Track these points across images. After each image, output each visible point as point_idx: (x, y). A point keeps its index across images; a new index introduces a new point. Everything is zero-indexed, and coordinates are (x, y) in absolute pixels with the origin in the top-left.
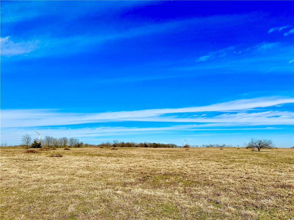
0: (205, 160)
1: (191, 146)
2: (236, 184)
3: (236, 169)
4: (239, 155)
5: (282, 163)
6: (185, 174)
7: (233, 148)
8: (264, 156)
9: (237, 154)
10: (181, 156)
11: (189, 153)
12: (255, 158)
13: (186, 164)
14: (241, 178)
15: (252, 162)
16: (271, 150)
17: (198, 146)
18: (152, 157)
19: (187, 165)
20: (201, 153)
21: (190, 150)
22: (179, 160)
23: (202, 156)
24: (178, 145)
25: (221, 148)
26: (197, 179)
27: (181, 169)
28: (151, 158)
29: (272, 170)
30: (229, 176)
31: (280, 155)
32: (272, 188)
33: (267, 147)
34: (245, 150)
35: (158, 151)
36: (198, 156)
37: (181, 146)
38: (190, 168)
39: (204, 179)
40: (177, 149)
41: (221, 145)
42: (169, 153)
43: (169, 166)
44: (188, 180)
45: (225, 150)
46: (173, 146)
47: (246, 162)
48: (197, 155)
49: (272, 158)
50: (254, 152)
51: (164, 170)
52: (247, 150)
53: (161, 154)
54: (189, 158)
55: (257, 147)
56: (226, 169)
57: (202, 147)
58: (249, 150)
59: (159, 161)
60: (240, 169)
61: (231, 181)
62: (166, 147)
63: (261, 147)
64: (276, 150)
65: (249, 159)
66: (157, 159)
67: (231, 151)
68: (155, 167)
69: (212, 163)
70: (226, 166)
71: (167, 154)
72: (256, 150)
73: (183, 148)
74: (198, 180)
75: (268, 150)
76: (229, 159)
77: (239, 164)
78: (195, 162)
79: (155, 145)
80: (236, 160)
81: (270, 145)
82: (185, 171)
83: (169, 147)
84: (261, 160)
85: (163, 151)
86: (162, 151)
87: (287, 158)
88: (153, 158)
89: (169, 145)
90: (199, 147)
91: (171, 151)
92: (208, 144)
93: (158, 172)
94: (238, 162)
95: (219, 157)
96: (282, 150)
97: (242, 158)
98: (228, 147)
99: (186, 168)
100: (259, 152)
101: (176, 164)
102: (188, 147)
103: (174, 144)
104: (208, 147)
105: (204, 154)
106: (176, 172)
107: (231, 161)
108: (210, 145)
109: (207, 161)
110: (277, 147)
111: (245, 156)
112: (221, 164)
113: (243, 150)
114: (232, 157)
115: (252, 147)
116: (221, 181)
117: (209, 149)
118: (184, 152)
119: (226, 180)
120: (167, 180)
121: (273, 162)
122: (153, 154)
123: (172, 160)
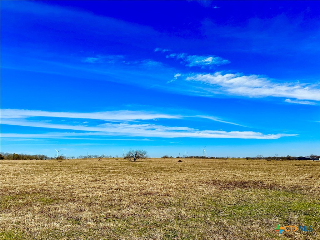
0: (78, 173)
1: (66, 157)
2: (104, 196)
3: (108, 181)
4: (115, 165)
5: (151, 172)
6: (49, 190)
7: (112, 158)
8: (137, 166)
9: (114, 165)
10: (50, 170)
11: (61, 165)
12: (129, 168)
13: (53, 178)
14: (110, 189)
15: (125, 172)
16: (145, 160)
17: (74, 157)
18: (6, 173)
19: (54, 180)
20: (75, 165)
21: (63, 161)
22: (44, 175)
23: (76, 168)
24: (49, 156)
25: (100, 158)
26: (61, 195)
27: (45, 185)
28: (4, 173)
29: (141, 179)
30: (99, 188)
31: (151, 164)
32: (136, 196)
33: (142, 157)
34: (123, 161)
35: (19, 164)
36: (71, 168)
37: (53, 157)
38: (57, 183)
39: (70, 194)
40: (46, 161)
41: (100, 156)
42: (33, 167)
43: (29, 183)
44: (50, 197)
45: (103, 161)
46: (42, 158)
47: (120, 172)
48: (69, 167)
49: (143, 168)
50: (130, 162)
51: (20, 188)
52: (124, 160)
53: (21, 168)
54: (59, 172)
55: (133, 157)
56: (97, 182)
57: (79, 158)
58: (126, 160)
59: (15, 176)
60: (111, 181)
61: (100, 193)
62: (32, 159)
63: (137, 158)
64: (149, 160)
65: (124, 169)
66: (14, 174)
67: (109, 161)
68: (7, 185)
69: (85, 176)
70: (99, 178)
71: (31, 167)
72: (132, 160)
73: (55, 159)
74: (61, 197)
75: (143, 160)
76: (105, 171)
77: (113, 175)
78: (65, 176)
79: (16, 156)
80: (111, 171)
81: (145, 155)
82: (49, 187)
83: (37, 159)
84: (134, 169)
85: (26, 163)
86: (24, 164)
87: (156, 167)
88: (8, 174)
89: (36, 156)
90: (76, 158)
91: (38, 164)
92: (86, 155)
93: (9, 191)
94: (112, 172)
95: (94, 169)
96: (153, 160)
97: (117, 168)
98: (107, 158)
99: (52, 183)
100: (135, 162)
101: (40, 179)
102: (61, 159)
103: (43, 156)
104: (86, 158)
105: (79, 166)
106: (36, 190)
107: (106, 172)
108: (89, 155)
109: (79, 174)
110: (150, 157)
111: (120, 166)
112: (95, 176)
113: (121, 160)
114: (108, 168)
115: (129, 157)
116: (88, 195)
117: (86, 161)
118: (55, 165)
119: (94, 194)
120: (21, 201)
121: (144, 171)
122: (10, 168)
123: (36, 175)
